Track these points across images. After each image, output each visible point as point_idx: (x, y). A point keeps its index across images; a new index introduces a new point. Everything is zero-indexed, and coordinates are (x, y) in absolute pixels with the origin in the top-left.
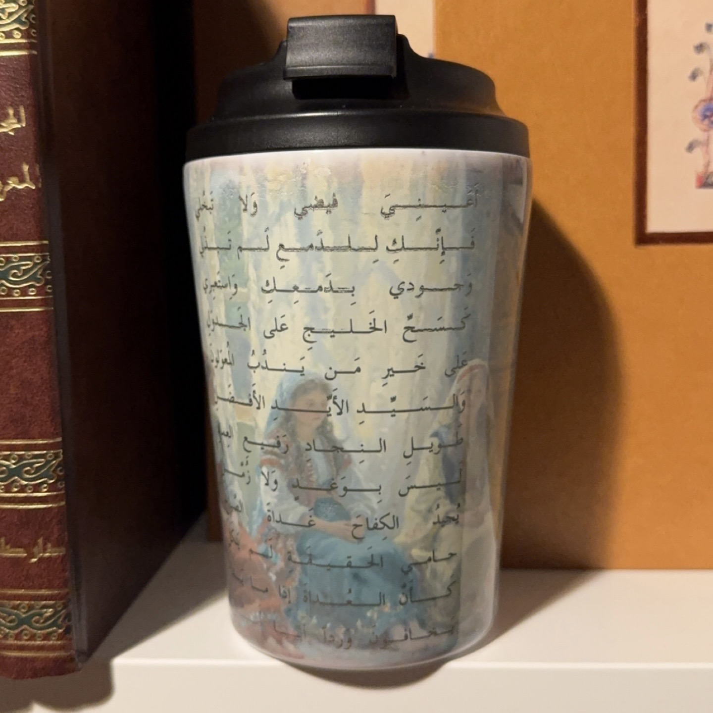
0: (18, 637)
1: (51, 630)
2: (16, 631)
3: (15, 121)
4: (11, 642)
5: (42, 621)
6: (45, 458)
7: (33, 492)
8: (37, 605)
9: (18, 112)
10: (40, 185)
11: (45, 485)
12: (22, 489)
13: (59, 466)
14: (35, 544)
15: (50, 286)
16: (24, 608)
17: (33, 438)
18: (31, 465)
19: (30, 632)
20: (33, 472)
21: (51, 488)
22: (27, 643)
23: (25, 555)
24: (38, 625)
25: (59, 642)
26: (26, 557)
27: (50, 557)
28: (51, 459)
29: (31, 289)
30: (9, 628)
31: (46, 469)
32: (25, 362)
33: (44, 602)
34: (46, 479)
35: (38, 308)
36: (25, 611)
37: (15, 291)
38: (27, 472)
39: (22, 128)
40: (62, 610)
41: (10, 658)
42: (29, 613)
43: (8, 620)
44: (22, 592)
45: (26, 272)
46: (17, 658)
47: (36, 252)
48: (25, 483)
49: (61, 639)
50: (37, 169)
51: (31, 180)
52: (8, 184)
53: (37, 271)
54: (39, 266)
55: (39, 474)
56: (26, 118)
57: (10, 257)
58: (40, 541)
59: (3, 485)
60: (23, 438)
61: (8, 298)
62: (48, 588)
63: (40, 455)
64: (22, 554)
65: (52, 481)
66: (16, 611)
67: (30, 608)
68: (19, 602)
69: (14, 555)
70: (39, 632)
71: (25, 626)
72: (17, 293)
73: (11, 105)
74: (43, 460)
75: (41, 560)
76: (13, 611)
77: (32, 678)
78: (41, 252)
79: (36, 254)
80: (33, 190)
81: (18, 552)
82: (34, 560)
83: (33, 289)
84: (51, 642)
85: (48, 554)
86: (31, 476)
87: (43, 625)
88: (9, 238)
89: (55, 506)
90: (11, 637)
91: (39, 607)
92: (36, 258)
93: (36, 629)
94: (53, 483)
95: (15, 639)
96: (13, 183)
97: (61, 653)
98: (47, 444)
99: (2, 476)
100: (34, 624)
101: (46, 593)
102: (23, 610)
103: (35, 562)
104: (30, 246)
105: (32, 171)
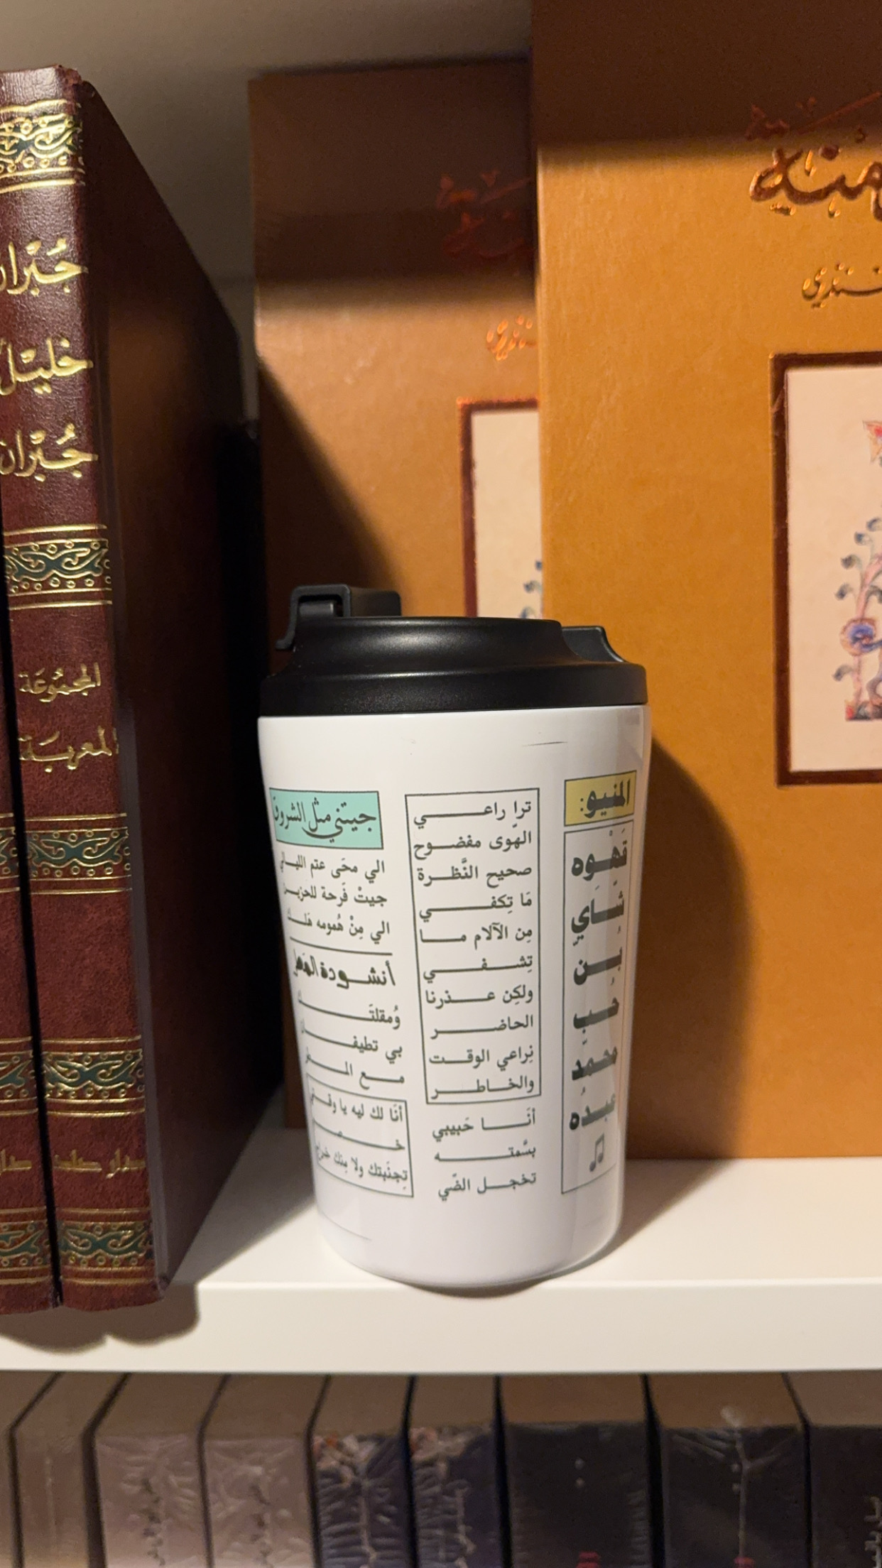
0: (92, 1263)
1: (130, 1254)
2: (90, 1257)
3: (88, 680)
4: (84, 1268)
5: (119, 1245)
6: (123, 1059)
7: (110, 1098)
8: (114, 1226)
9: (93, 670)
10: (117, 752)
11: (123, 1090)
12: (97, 1095)
13: (139, 1067)
14: (112, 1157)
15: (128, 864)
16: (98, 1230)
17: (110, 1037)
18: (107, 1067)
19: (107, 1258)
20: (109, 1075)
21: (130, 1093)
22: (104, 1269)
23: (100, 1169)
24: (115, 1249)
25: (139, 1268)
26: (101, 1173)
27: (127, 1172)
28: (129, 1060)
29: (107, 869)
30: (82, 1253)
31: (123, 1072)
32: (100, 950)
33: (121, 1223)
34: (123, 1083)
35: (115, 889)
36: (100, 1233)
37: (89, 871)
38: (103, 1076)
39: (97, 687)
40: (142, 1231)
41: (83, 1287)
42: (106, 1236)
43: (80, 1244)
44: (96, 1211)
45: (101, 849)
46: (91, 1287)
47: (113, 827)
48: (101, 1087)
49: (142, 1265)
50: (115, 735)
51: (107, 746)
52: (82, 751)
53: (114, 848)
54: (117, 843)
55: (115, 1077)
56: (101, 677)
57: (83, 833)
58: (118, 1153)
59: (74, 1091)
60: (97, 1037)
61: (81, 879)
62: (128, 1206)
63: (116, 1055)
64: (96, 1168)
65: (130, 1085)
66: (89, 1233)
67: (106, 1229)
68: (93, 1223)
69: (87, 1169)
70: (117, 1257)
71: (100, 1251)
72: (91, 873)
73: (84, 662)
74: (120, 1061)
75: (118, 1175)
76: (85, 1233)
77: (107, 1308)
78: (119, 827)
79: (113, 829)
80: (110, 757)
81: (93, 1167)
82: (112, 1175)
83: (110, 868)
84: (131, 1268)
85: (126, 1168)
86: (106, 1080)
87: (120, 1249)
88: (82, 811)
89: (133, 1113)
90: (84, 1263)
91: (116, 1229)
92: (112, 833)
93: (112, 1254)
94: (131, 1088)
95: (89, 1266)
96: (87, 750)
97: (142, 1281)
98: (125, 1043)
99: (74, 1080)
100: (110, 1247)
101: (125, 1212)
102: (97, 1232)
103: (112, 1178)
104: (106, 820)
105: (108, 736)
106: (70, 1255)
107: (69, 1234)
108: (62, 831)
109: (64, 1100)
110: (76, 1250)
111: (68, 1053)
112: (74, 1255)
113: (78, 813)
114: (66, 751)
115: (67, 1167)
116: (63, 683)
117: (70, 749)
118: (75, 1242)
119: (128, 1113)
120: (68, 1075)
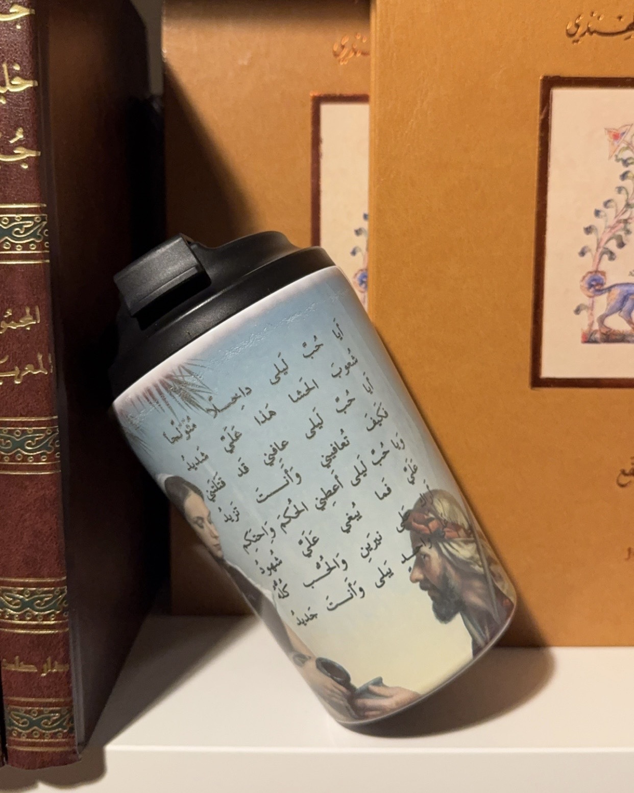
0: (29, 736)
1: (57, 730)
2: (28, 731)
3: (31, 318)
4: (23, 739)
5: (50, 724)
8: (46, 710)
9: (35, 311)
10: (52, 372)
11: (53, 615)
14: (46, 662)
15: (58, 453)
16: (34, 713)
18: (41, 599)
19: (40, 732)
22: (38, 740)
23: (36, 671)
24: (46, 727)
25: (64, 740)
26: (36, 673)
27: (57, 673)
28: (58, 594)
29: (43, 457)
30: (22, 728)
32: (36, 516)
33: (51, 709)
36: (36, 715)
37: (29, 458)
38: (38, 605)
39: (37, 324)
40: (66, 714)
41: (22, 752)
42: (40, 717)
43: (21, 722)
44: (33, 700)
45: (38, 442)
46: (29, 752)
47: (48, 426)
48: (37, 613)
49: (66, 738)
50: (50, 358)
51: (44, 367)
52: (26, 371)
54: (50, 438)
57: (26, 430)
58: (49, 659)
59: (17, 614)
60: (35, 577)
61: (23, 463)
62: (56, 696)
64: (33, 669)
65: (58, 612)
66: (28, 715)
67: (40, 712)
68: (30, 708)
69: (26, 670)
70: (47, 732)
71: (35, 727)
72: (31, 459)
73: (28, 305)
74: (51, 595)
75: (49, 674)
76: (24, 715)
77: (40, 767)
78: (52, 426)
79: (48, 428)
81: (30, 668)
82: (44, 675)
83: (45, 456)
84: (57, 740)
85: (55, 670)
86: (41, 608)
87: (50, 727)
88: (25, 414)
89: (61, 631)
90: (24, 735)
91: (48, 712)
92: (47, 431)
93: (45, 730)
94: (59, 614)
95: (27, 738)
96: (29, 370)
97: (67, 749)
98: (54, 582)
99: (17, 607)
100: (43, 726)
101: (54, 701)
102: (34, 715)
103: (44, 677)
104: (43, 421)
105: (45, 359)
106: (13, 730)
107: (13, 716)
108: (9, 428)
109: (10, 621)
110: (17, 726)
111: (13, 588)
112: (16, 730)
113: (21, 416)
114: (13, 370)
115: (12, 668)
116: (12, 320)
117: (17, 368)
118: (17, 721)
119: (57, 631)
120: (13, 603)
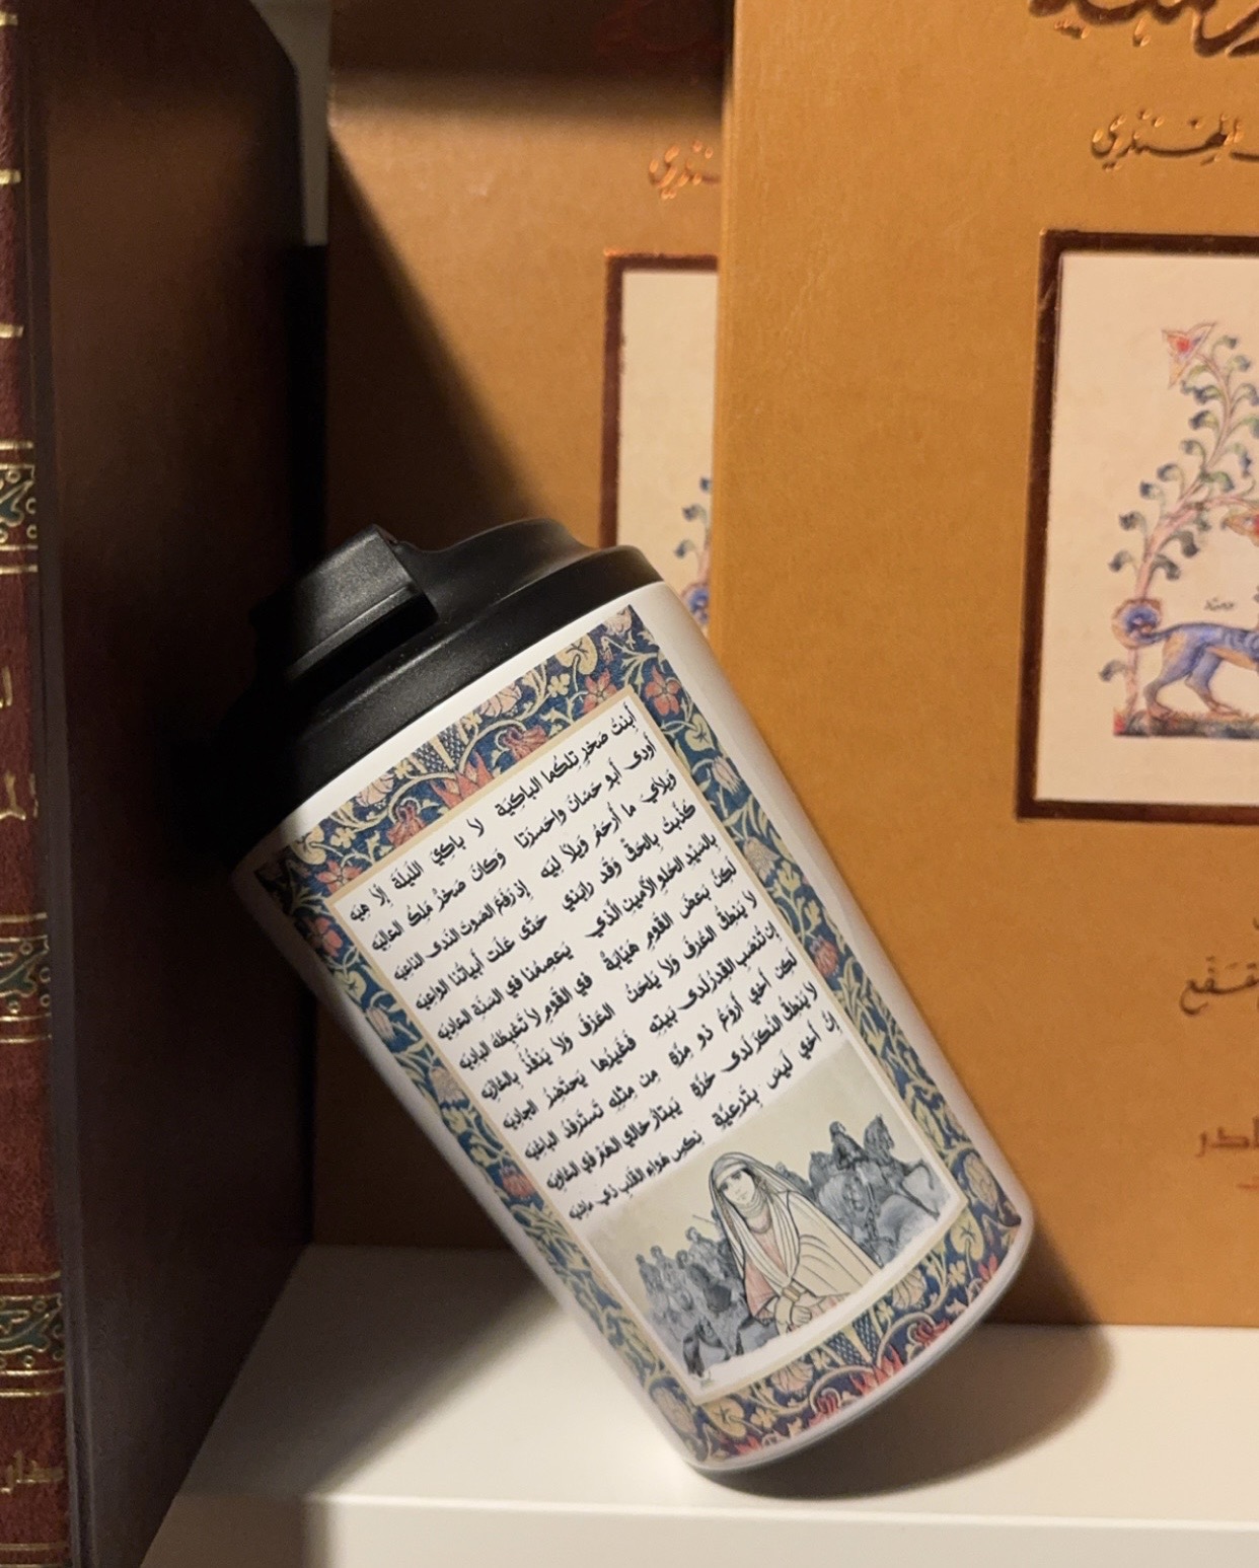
6: (29, 1309)
7: (9, 1368)
10: (35, 813)
11: (30, 1357)
13: (52, 1324)
14: (11, 1460)
15: (46, 996)
17: (10, 1272)
20: (8, 1332)
21: (40, 1362)
27: (35, 1487)
28: (41, 1310)
29: (11, 1004)
31: (31, 1328)
34: (30, 1346)
35: (22, 1039)
39: (5, 708)
47: (24, 936)
50: (32, 785)
51: (18, 803)
53: (24, 970)
54: (27, 962)
55: (18, 1337)
56: (13, 691)
58: (19, 1456)
62: (33, 1539)
63: (22, 1302)
65: (41, 1351)
74: (26, 1312)
75: (19, 1490)
78: (33, 936)
79: (24, 939)
80: (22, 822)
82: (7, 1489)
83: (16, 1003)
89: (46, 1394)
92: (21, 947)
94: (43, 1354)
98: (34, 1283)
101: (28, 1549)
103: (8, 1495)
104: (13, 925)
105: (21, 785)
119: (37, 1394)
